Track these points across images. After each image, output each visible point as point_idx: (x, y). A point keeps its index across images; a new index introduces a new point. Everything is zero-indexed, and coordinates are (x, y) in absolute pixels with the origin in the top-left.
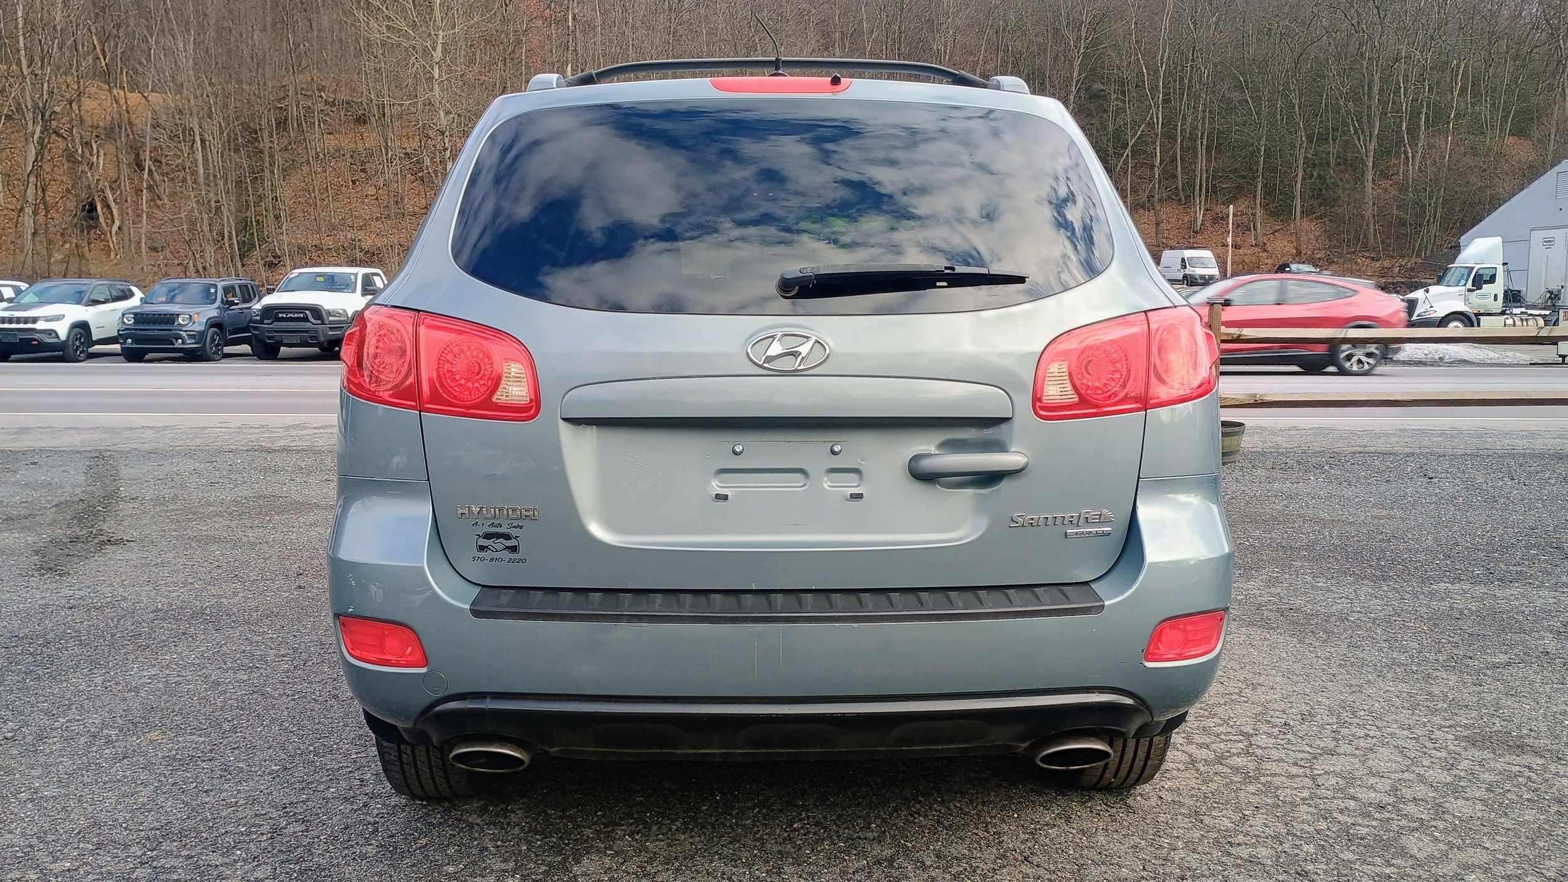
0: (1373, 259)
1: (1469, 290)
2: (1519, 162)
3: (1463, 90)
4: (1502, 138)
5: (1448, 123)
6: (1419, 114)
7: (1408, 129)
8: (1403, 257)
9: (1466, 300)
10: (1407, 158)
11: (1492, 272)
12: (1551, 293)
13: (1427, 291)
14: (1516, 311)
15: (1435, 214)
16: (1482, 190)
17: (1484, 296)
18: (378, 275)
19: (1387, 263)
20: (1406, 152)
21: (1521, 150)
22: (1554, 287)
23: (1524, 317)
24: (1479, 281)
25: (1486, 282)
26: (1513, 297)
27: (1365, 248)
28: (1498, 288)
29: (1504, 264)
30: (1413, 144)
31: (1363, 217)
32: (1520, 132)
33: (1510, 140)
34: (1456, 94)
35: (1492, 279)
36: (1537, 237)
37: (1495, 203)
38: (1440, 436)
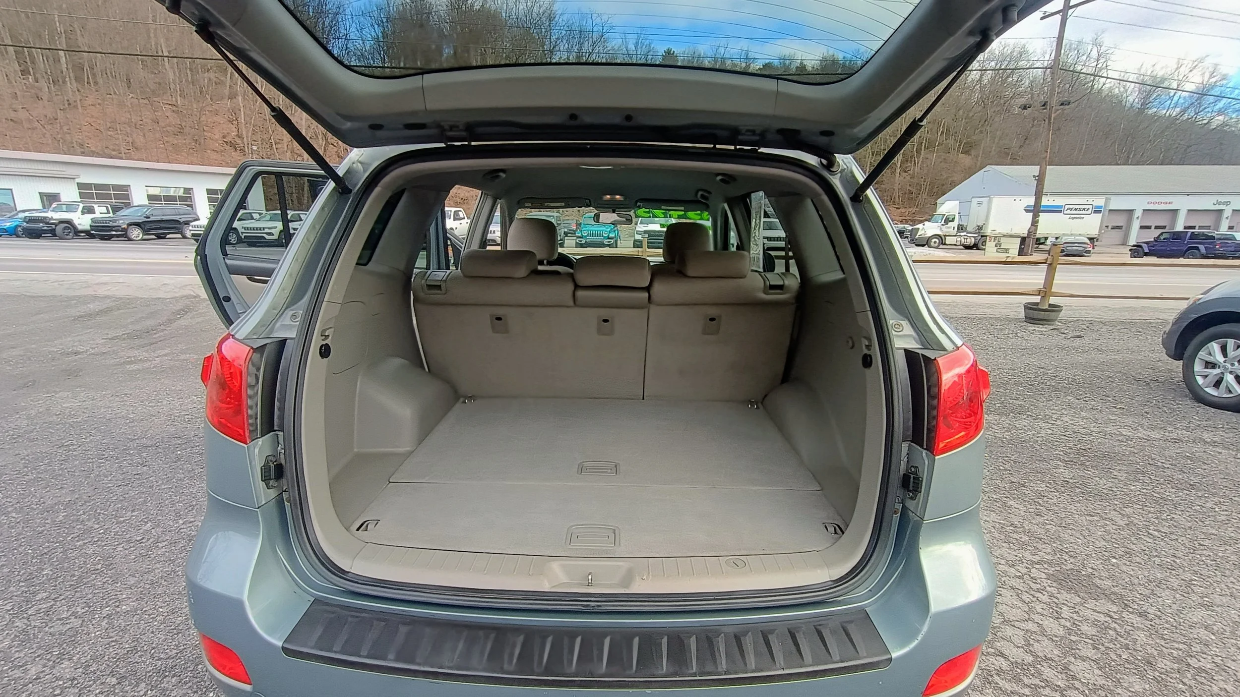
0: (897, 208)
1: (942, 225)
2: (965, 166)
3: (942, 133)
4: (958, 155)
5: (935, 148)
6: (922, 143)
7: (916, 150)
8: (910, 208)
9: (941, 229)
10: (915, 163)
11: (954, 217)
12: (979, 226)
13: (924, 225)
14: (962, 234)
15: (926, 188)
16: (947, 178)
17: (949, 227)
18: (461, 211)
19: (903, 210)
20: (915, 161)
21: (966, 160)
22: (980, 224)
23: (966, 237)
24: (948, 220)
25: (950, 221)
26: (961, 228)
27: (894, 203)
28: (955, 224)
29: (959, 213)
30: (918, 157)
31: (894, 189)
32: (966, 152)
33: (961, 156)
34: (939, 134)
35: (953, 220)
36: (975, 201)
37: (954, 185)
38: (948, 306)
